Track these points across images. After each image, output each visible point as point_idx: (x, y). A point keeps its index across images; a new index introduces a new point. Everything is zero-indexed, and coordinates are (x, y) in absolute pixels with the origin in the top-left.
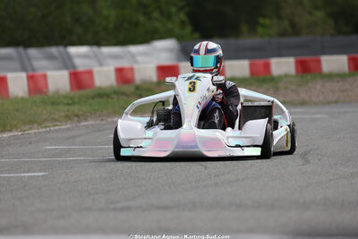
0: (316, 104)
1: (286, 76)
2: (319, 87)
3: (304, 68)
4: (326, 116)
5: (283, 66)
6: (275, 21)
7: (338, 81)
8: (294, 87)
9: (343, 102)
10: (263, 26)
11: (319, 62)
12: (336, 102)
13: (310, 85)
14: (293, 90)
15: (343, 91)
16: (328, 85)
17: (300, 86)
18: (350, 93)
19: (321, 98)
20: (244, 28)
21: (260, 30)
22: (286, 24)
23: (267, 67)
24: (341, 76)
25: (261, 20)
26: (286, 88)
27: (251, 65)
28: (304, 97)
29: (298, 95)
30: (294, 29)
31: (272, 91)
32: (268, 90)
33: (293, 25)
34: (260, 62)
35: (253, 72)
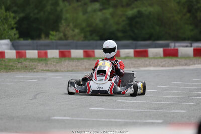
0: (62, 71)
1: (53, 58)
2: (66, 63)
3: (63, 55)
4: (61, 77)
5: (53, 53)
6: (58, 33)
7: (76, 62)
8: (55, 64)
9: (75, 71)
10: (52, 35)
11: (70, 52)
12: (72, 71)
13: (62, 63)
14: (54, 65)
15: (77, 66)
16: (71, 63)
17: (58, 63)
18: (79, 67)
19: (65, 69)
20: (43, 36)
22: (62, 34)
23: (46, 54)
24: (78, 59)
25: (51, 32)
26: (51, 64)
27: (38, 53)
28: (58, 68)
29: (55, 67)
30: (66, 37)
31: (44, 65)
32: (43, 64)
33: (65, 35)
34: (43, 51)
35: (39, 56)
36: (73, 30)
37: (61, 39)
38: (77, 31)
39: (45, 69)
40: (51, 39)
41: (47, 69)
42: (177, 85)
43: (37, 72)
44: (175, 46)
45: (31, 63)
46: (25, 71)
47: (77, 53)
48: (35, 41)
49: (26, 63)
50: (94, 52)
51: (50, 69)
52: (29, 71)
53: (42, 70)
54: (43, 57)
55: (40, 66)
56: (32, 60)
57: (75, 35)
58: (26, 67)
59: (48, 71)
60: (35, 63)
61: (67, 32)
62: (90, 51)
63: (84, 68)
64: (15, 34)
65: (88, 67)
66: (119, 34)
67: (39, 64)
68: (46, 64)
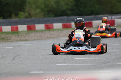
0: (30, 40)
1: (23, 31)
3: (30, 28)
4: (30, 44)
5: (23, 28)
7: (40, 33)
8: (24, 35)
9: (40, 40)
10: (21, 15)
11: (35, 26)
12: (37, 40)
13: (30, 34)
14: (24, 36)
15: (41, 36)
16: (36, 34)
17: (26, 34)
19: (33, 38)
20: (13, 16)
22: (27, 14)
23: (17, 28)
24: (41, 31)
25: (20, 13)
26: (22, 35)
27: (11, 28)
28: (27, 38)
29: (25, 38)
30: (30, 16)
31: (17, 36)
32: (15, 36)
33: (29, 14)
34: (15, 27)
35: (12, 30)
36: (35, 11)
37: (26, 17)
38: (38, 10)
39: (17, 39)
40: (20, 18)
41: (19, 39)
42: (117, 46)
43: (12, 41)
44: (112, 18)
45: (7, 36)
46: (3, 42)
47: (40, 27)
48: (8, 20)
49: (3, 36)
50: (52, 25)
51: (21, 39)
52: (6, 42)
53: (16, 40)
54: (15, 31)
55: (14, 37)
56: (7, 33)
57: (37, 14)
58: (3, 38)
59: (20, 40)
60: (10, 35)
61: (30, 12)
62: (49, 24)
63: (46, 37)
65: (49, 36)
66: (69, 12)
67: (12, 36)
68: (18, 36)
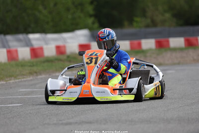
2: (169, 55)
3: (160, 45)
4: (174, 71)
7: (179, 52)
8: (155, 56)
9: (183, 64)
10: (137, 22)
11: (168, 42)
12: (179, 64)
13: (164, 54)
15: (182, 58)
16: (174, 54)
17: (158, 55)
18: (186, 59)
19: (170, 61)
20: (126, 23)
21: (135, 24)
22: (149, 21)
24: (181, 49)
25: (136, 19)
26: (151, 56)
28: (161, 61)
29: (157, 60)
33: (153, 21)
35: (132, 47)
50: (197, 40)
61: (155, 18)
64: (93, 23)
65: (195, 58)
68: (145, 57)
